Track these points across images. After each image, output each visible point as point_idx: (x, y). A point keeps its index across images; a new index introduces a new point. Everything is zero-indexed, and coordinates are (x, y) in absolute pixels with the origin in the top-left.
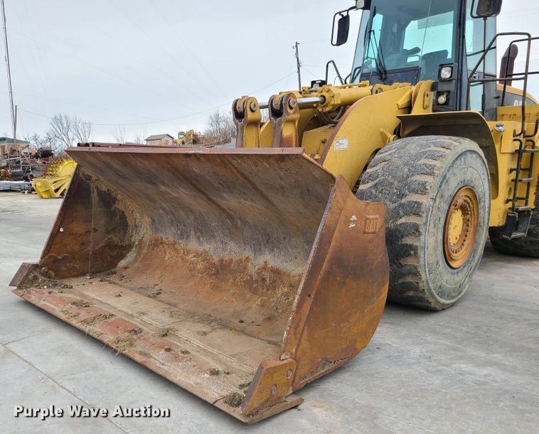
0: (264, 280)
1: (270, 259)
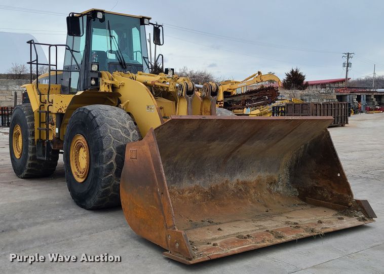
0: (240, 190)
1: (240, 177)
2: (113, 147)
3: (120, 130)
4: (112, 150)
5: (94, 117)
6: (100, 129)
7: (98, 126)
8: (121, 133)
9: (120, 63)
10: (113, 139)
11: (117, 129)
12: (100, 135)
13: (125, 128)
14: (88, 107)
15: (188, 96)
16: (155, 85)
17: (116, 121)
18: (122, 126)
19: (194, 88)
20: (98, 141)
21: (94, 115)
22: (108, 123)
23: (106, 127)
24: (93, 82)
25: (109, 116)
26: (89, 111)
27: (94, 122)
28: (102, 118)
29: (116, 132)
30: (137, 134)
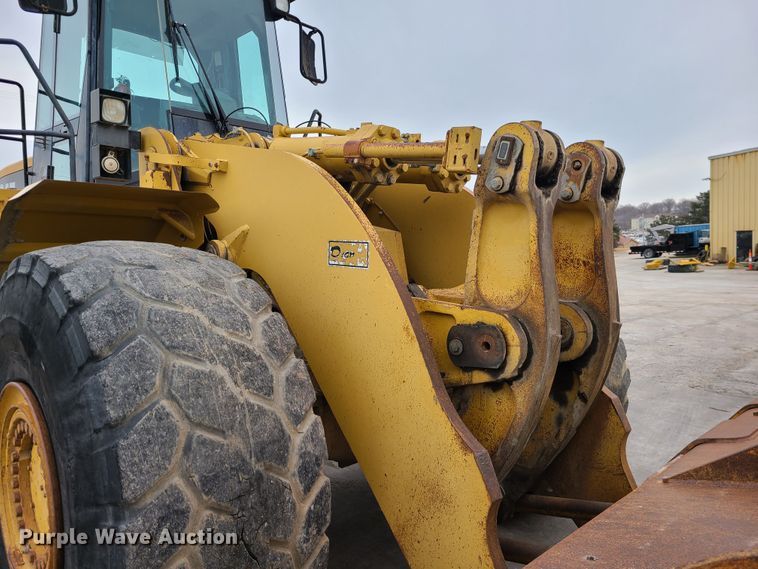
2: (187, 478)
3: (222, 371)
4: (179, 499)
5: (76, 306)
6: (105, 376)
7: (93, 358)
8: (230, 383)
9: (207, 114)
10: (183, 427)
11: (206, 367)
12: (104, 413)
13: (246, 354)
14: (54, 255)
15: (540, 192)
16: (364, 157)
17: (196, 323)
18: (232, 346)
19: (560, 154)
20: (91, 446)
21: (76, 295)
22: (151, 334)
23: (140, 360)
24: (111, 164)
25: (159, 298)
26: (54, 274)
27: (70, 330)
28: (121, 312)
29: (200, 384)
30: (304, 376)
